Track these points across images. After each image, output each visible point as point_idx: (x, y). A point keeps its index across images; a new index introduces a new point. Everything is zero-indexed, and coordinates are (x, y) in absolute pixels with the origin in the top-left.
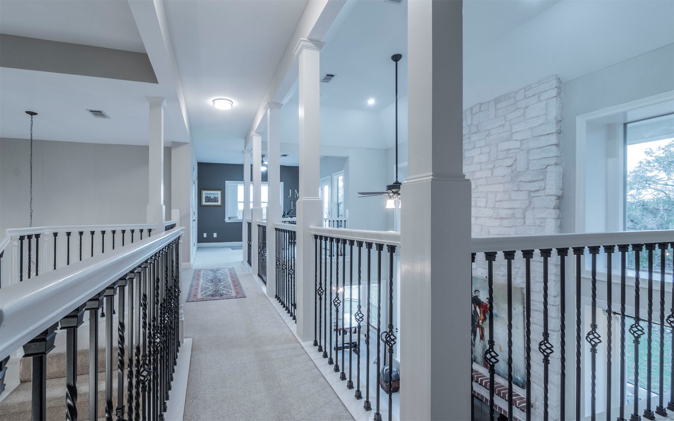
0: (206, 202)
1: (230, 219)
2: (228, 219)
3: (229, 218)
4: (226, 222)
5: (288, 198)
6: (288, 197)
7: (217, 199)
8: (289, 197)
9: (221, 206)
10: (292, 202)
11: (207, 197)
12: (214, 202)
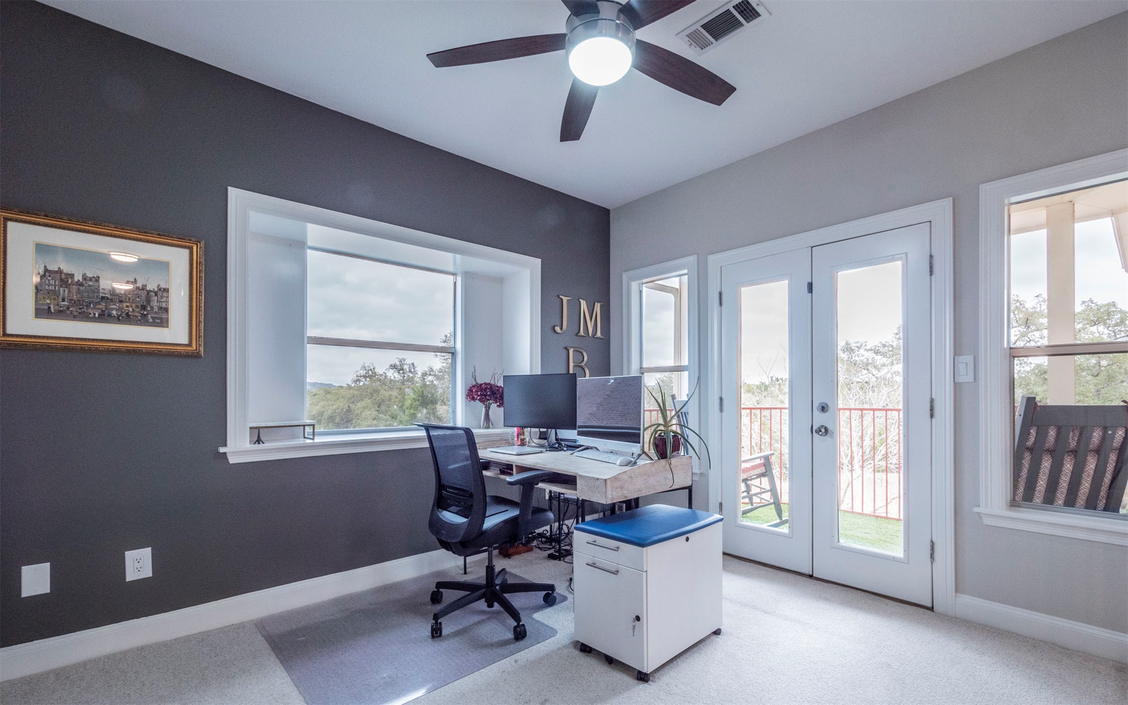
0: (42, 312)
1: (259, 441)
2: (247, 445)
3: (258, 435)
4: (232, 460)
5: (555, 331)
6: (558, 329)
7: (155, 304)
8: (561, 328)
9: (195, 356)
10: (571, 351)
11: (65, 279)
12: (125, 318)
